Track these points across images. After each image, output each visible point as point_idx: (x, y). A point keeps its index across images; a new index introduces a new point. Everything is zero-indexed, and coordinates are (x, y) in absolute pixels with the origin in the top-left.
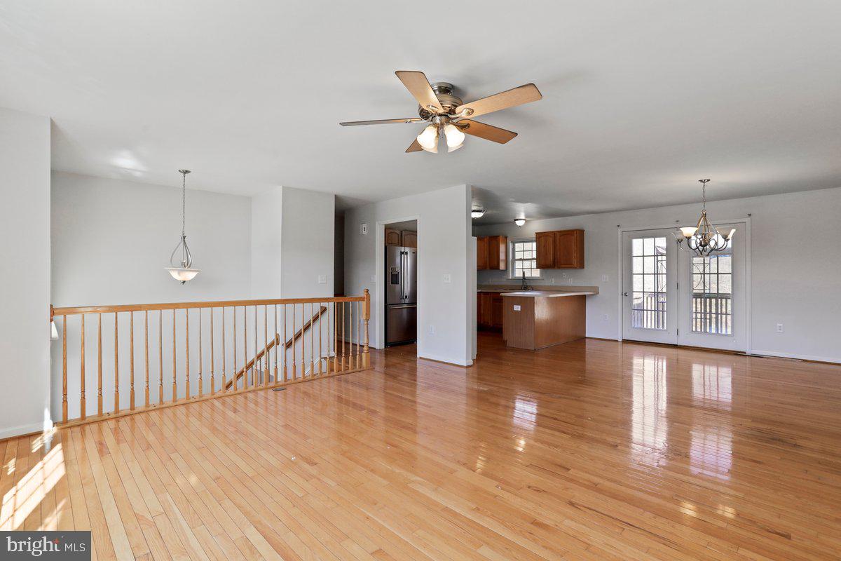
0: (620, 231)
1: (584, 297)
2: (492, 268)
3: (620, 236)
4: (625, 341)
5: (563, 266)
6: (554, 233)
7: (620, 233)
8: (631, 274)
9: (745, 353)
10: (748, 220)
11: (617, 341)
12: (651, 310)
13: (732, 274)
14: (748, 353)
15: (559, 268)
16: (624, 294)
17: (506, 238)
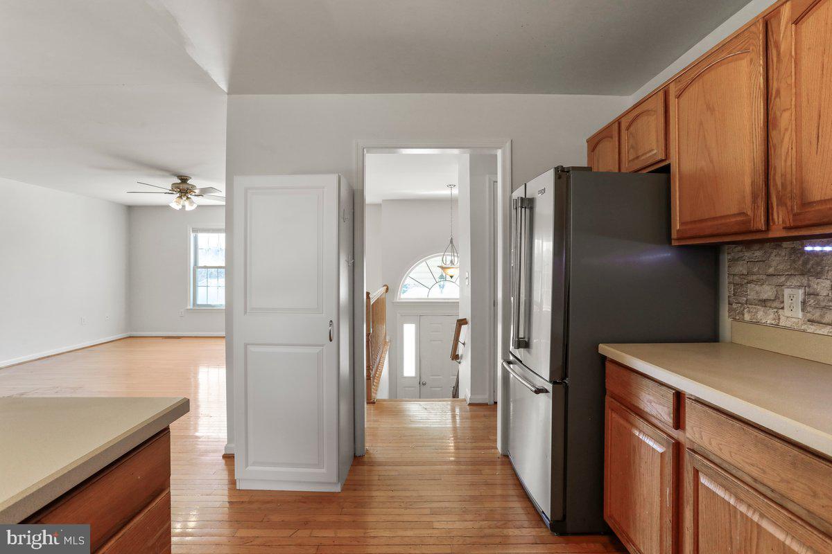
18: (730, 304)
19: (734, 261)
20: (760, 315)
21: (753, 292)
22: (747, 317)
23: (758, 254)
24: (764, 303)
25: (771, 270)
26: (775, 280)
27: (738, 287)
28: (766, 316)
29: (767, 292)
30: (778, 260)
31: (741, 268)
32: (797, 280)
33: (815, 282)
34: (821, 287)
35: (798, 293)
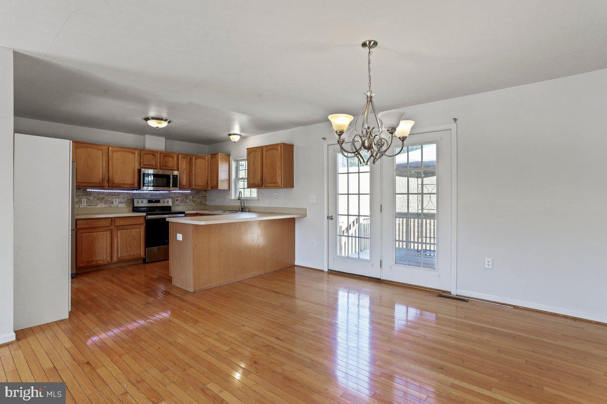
0: (325, 143)
1: (293, 220)
2: (212, 188)
3: (325, 150)
4: (331, 272)
5: (269, 185)
6: (261, 148)
7: (326, 147)
8: (336, 194)
9: (450, 293)
10: (453, 126)
11: (322, 271)
12: (355, 237)
13: (437, 194)
14: (454, 293)
15: (266, 187)
16: (330, 218)
17: (229, 155)
25: (77, 195)
30: (79, 192)
32: (84, 197)
33: (89, 197)
34: (91, 198)
35: (85, 200)
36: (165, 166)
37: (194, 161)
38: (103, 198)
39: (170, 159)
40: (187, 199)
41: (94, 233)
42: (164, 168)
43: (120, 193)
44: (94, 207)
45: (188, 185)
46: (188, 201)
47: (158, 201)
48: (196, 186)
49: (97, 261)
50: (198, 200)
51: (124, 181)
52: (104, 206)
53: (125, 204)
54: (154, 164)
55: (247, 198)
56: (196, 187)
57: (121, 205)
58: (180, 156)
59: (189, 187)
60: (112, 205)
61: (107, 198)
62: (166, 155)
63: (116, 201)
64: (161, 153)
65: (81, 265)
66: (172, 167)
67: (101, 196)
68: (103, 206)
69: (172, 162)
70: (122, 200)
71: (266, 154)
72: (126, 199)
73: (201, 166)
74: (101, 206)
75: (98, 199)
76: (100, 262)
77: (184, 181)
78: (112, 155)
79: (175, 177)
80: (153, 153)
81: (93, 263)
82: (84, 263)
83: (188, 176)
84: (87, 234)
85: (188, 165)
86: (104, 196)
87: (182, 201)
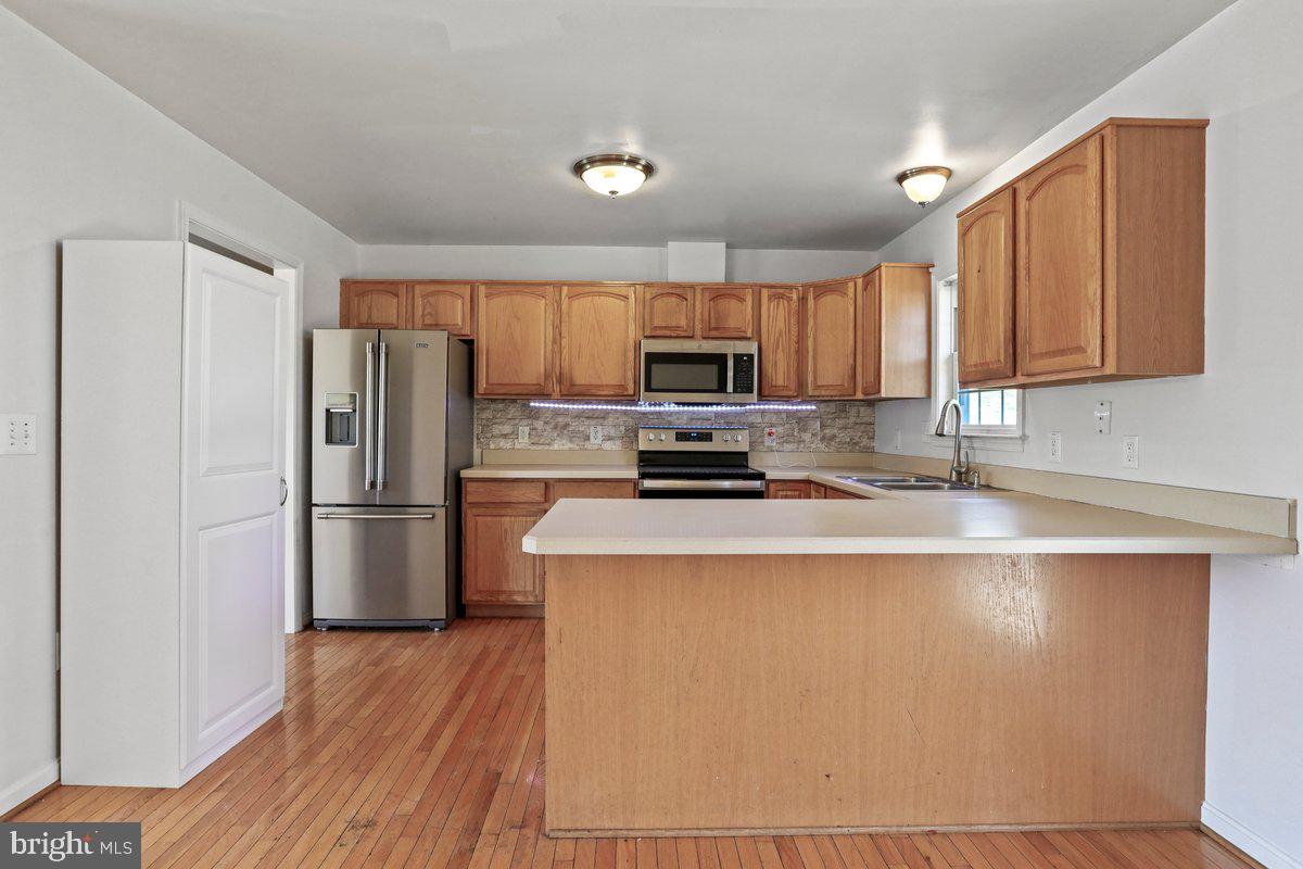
2: (865, 393)
5: (1039, 364)
6: (1012, 190)
17: (925, 269)
18: (478, 438)
19: (483, 409)
20: (501, 444)
21: (497, 429)
22: (492, 446)
23: (500, 406)
24: (505, 436)
25: (510, 416)
26: (512, 422)
27: (486, 427)
28: (505, 444)
29: (507, 429)
30: (513, 411)
31: (487, 415)
32: (525, 422)
33: (535, 422)
34: (539, 424)
35: (527, 429)
36: (716, 329)
37: (811, 302)
38: (566, 425)
39: (733, 303)
40: (803, 430)
41: (503, 519)
42: (713, 333)
43: (607, 413)
44: (547, 447)
45: (793, 386)
46: (807, 437)
47: (707, 437)
48: (817, 387)
49: (511, 593)
50: (844, 436)
51: (599, 377)
52: (569, 445)
53: (618, 442)
54: (683, 323)
55: (989, 428)
56: (817, 393)
57: (608, 445)
58: (765, 292)
59: (800, 393)
60: (587, 443)
61: (574, 425)
62: (719, 293)
63: (597, 436)
64: (706, 288)
65: (475, 598)
66: (738, 329)
67: (561, 420)
68: (567, 447)
69: (739, 314)
70: (613, 432)
71: (1028, 213)
72: (622, 429)
73: (833, 319)
74: (561, 445)
75: (556, 427)
76: (519, 599)
77: (779, 370)
78: (570, 305)
79: (743, 362)
80: (680, 291)
81: (502, 598)
82: (480, 592)
83: (793, 356)
84: (489, 518)
85: (793, 320)
86: (568, 420)
87: (787, 438)
